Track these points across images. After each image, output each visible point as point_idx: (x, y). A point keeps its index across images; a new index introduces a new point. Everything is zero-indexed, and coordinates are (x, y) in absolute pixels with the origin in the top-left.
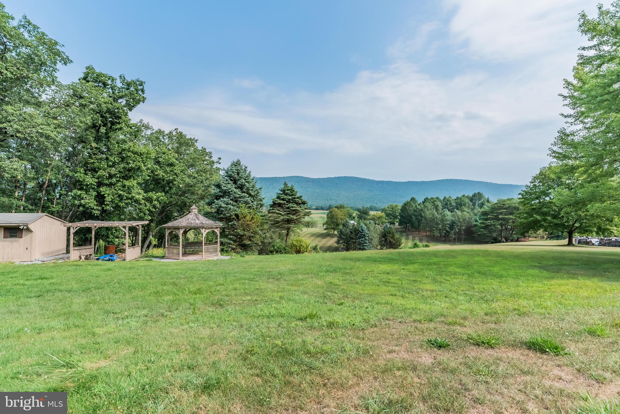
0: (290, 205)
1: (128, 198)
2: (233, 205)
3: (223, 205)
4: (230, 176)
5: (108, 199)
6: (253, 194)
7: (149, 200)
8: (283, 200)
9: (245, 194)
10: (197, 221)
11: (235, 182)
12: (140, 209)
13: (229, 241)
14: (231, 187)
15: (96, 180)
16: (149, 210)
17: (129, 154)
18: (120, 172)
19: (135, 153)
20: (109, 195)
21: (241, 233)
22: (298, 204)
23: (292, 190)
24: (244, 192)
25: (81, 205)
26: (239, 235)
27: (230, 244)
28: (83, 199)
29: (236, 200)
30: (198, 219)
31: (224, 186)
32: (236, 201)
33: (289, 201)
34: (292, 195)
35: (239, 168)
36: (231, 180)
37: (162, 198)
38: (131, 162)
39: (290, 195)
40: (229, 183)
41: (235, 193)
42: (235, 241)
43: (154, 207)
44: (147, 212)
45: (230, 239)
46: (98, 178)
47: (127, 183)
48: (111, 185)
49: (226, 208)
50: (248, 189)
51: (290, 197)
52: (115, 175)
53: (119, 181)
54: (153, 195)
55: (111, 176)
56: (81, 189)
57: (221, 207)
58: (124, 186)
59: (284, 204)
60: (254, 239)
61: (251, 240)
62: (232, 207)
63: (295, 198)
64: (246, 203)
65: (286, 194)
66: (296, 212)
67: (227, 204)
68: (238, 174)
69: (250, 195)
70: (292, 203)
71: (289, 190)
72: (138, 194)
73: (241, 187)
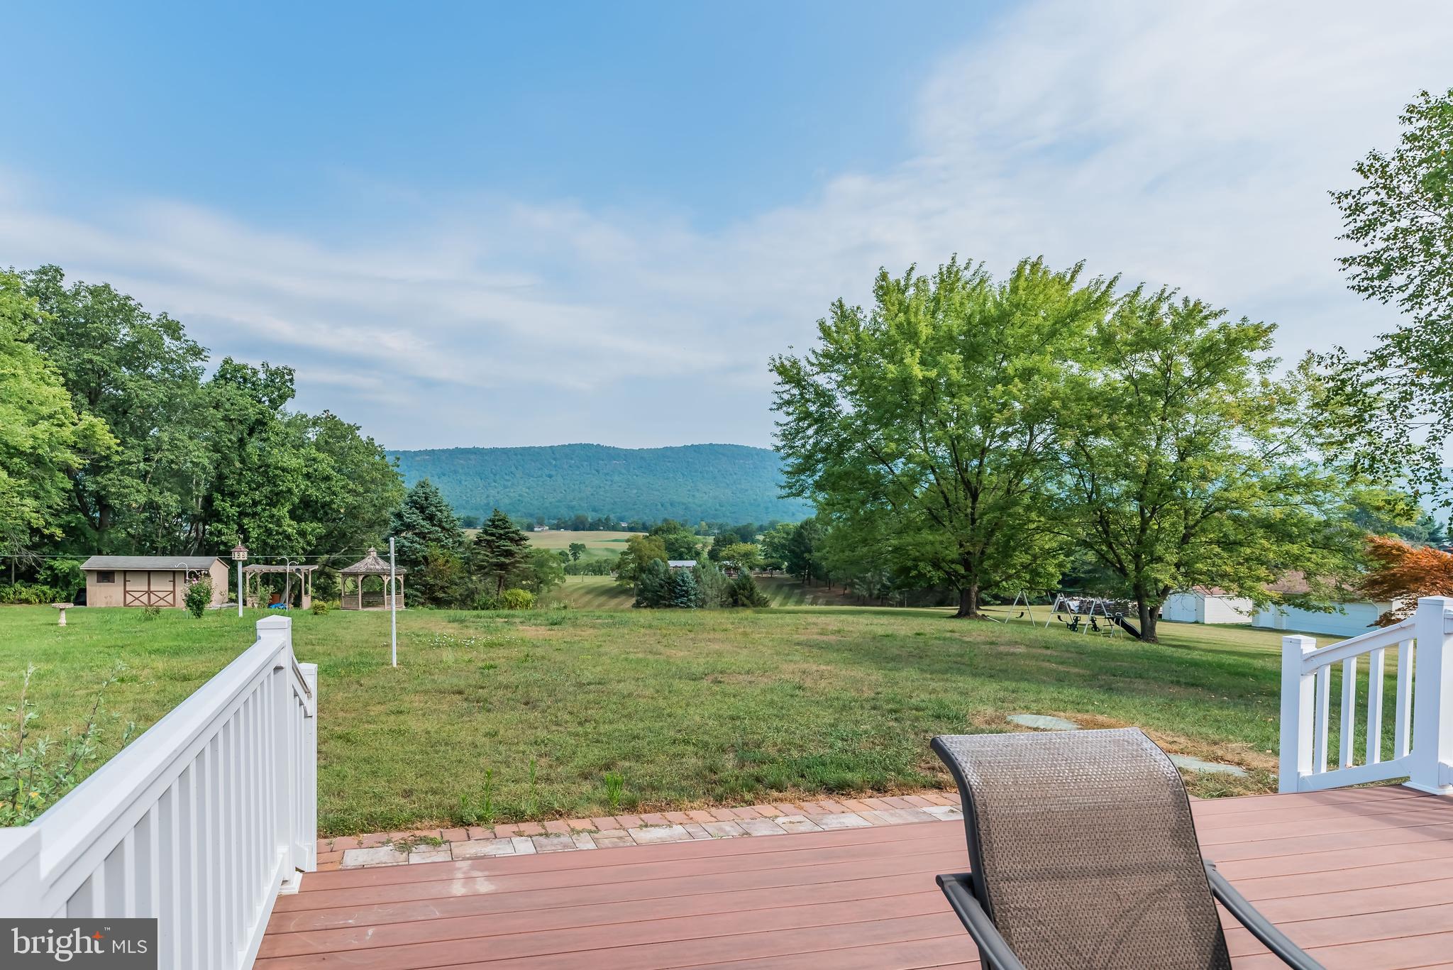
0: (502, 542)
1: (278, 533)
2: (419, 544)
3: (407, 544)
4: (415, 502)
5: (254, 534)
6: (447, 527)
7: (302, 534)
8: (492, 535)
9: (437, 528)
10: (377, 567)
11: (422, 509)
12: (292, 547)
13: (415, 593)
14: (415, 518)
15: (238, 509)
16: (303, 548)
17: (278, 472)
18: (266, 497)
19: (284, 470)
20: (254, 528)
21: (432, 581)
22: (512, 540)
23: (504, 520)
24: (435, 525)
25: (223, 543)
26: (428, 584)
27: (416, 596)
28: (224, 534)
29: (422, 535)
30: (378, 564)
31: (407, 518)
32: (424, 538)
33: (500, 537)
34: (505, 528)
35: (428, 491)
36: (417, 508)
37: (318, 530)
38: (281, 483)
39: (502, 529)
40: (413, 513)
41: (422, 526)
42: (423, 593)
43: (309, 544)
44: (301, 551)
45: (417, 590)
46: (239, 506)
47: (275, 511)
48: (254, 515)
49: (410, 547)
50: (440, 521)
51: (502, 532)
52: (260, 502)
53: (264, 510)
54: (308, 526)
55: (255, 503)
56: (219, 521)
57: (403, 546)
58: (272, 516)
59: (493, 541)
60: (449, 591)
61: (445, 592)
62: (418, 546)
63: (508, 533)
64: (438, 540)
65: (496, 527)
66: (509, 554)
67: (411, 543)
68: (426, 499)
69: (443, 528)
70: (505, 539)
71: (501, 520)
72: (290, 526)
73: (431, 518)
